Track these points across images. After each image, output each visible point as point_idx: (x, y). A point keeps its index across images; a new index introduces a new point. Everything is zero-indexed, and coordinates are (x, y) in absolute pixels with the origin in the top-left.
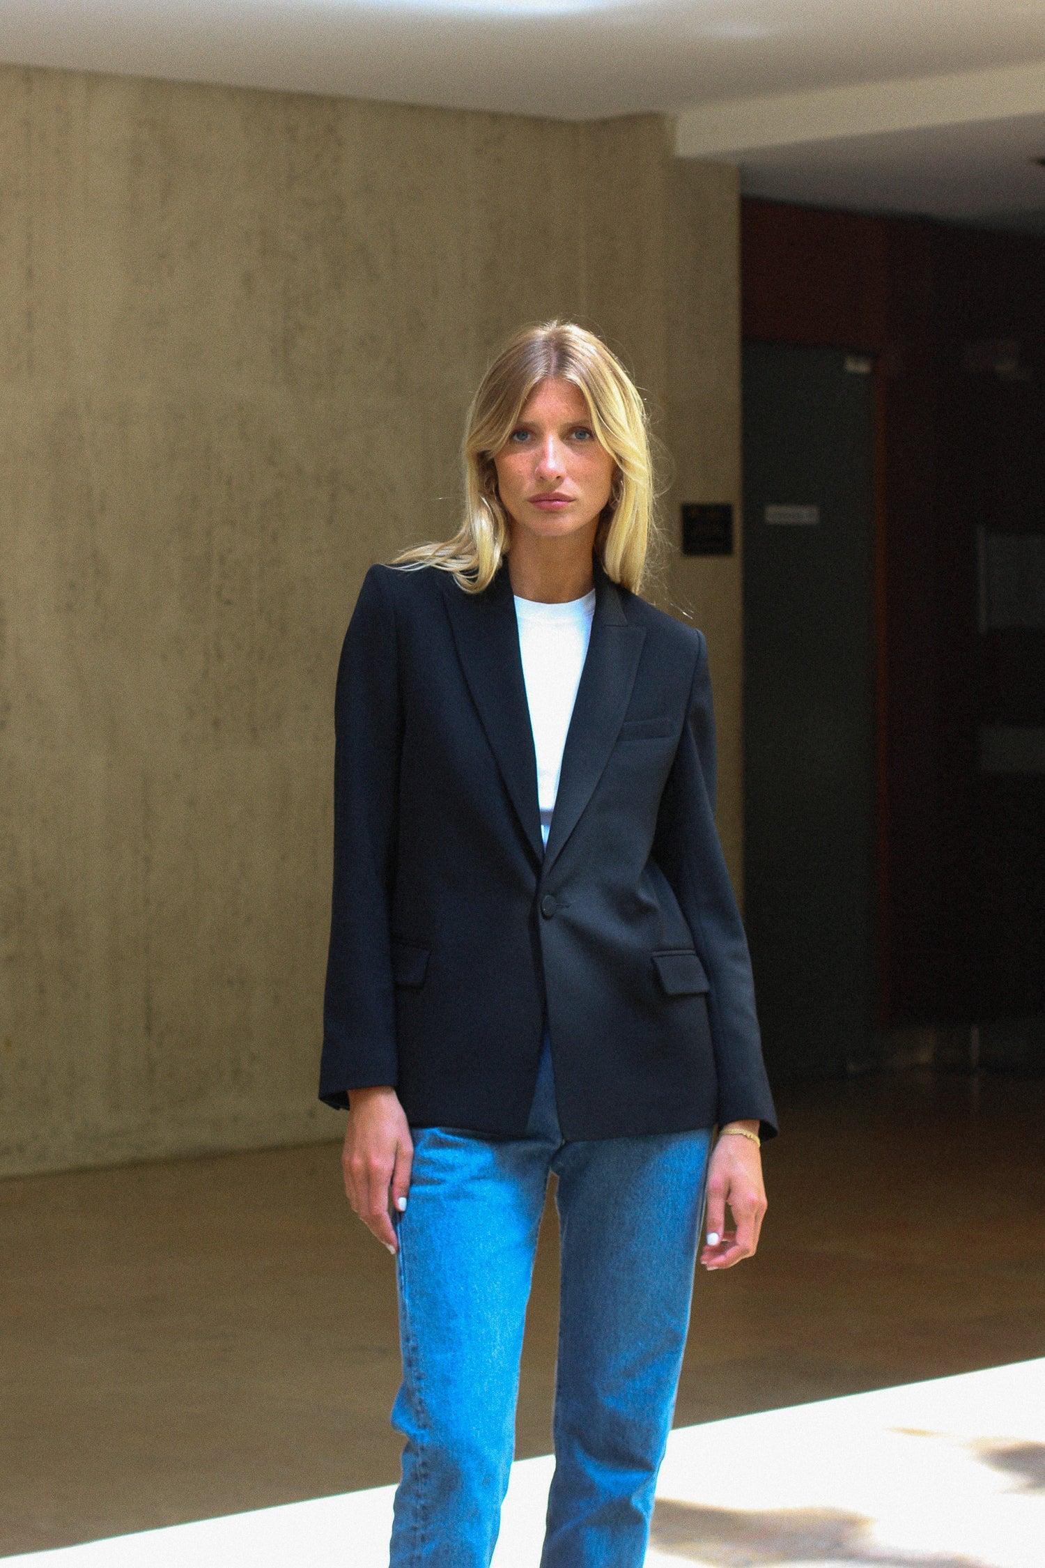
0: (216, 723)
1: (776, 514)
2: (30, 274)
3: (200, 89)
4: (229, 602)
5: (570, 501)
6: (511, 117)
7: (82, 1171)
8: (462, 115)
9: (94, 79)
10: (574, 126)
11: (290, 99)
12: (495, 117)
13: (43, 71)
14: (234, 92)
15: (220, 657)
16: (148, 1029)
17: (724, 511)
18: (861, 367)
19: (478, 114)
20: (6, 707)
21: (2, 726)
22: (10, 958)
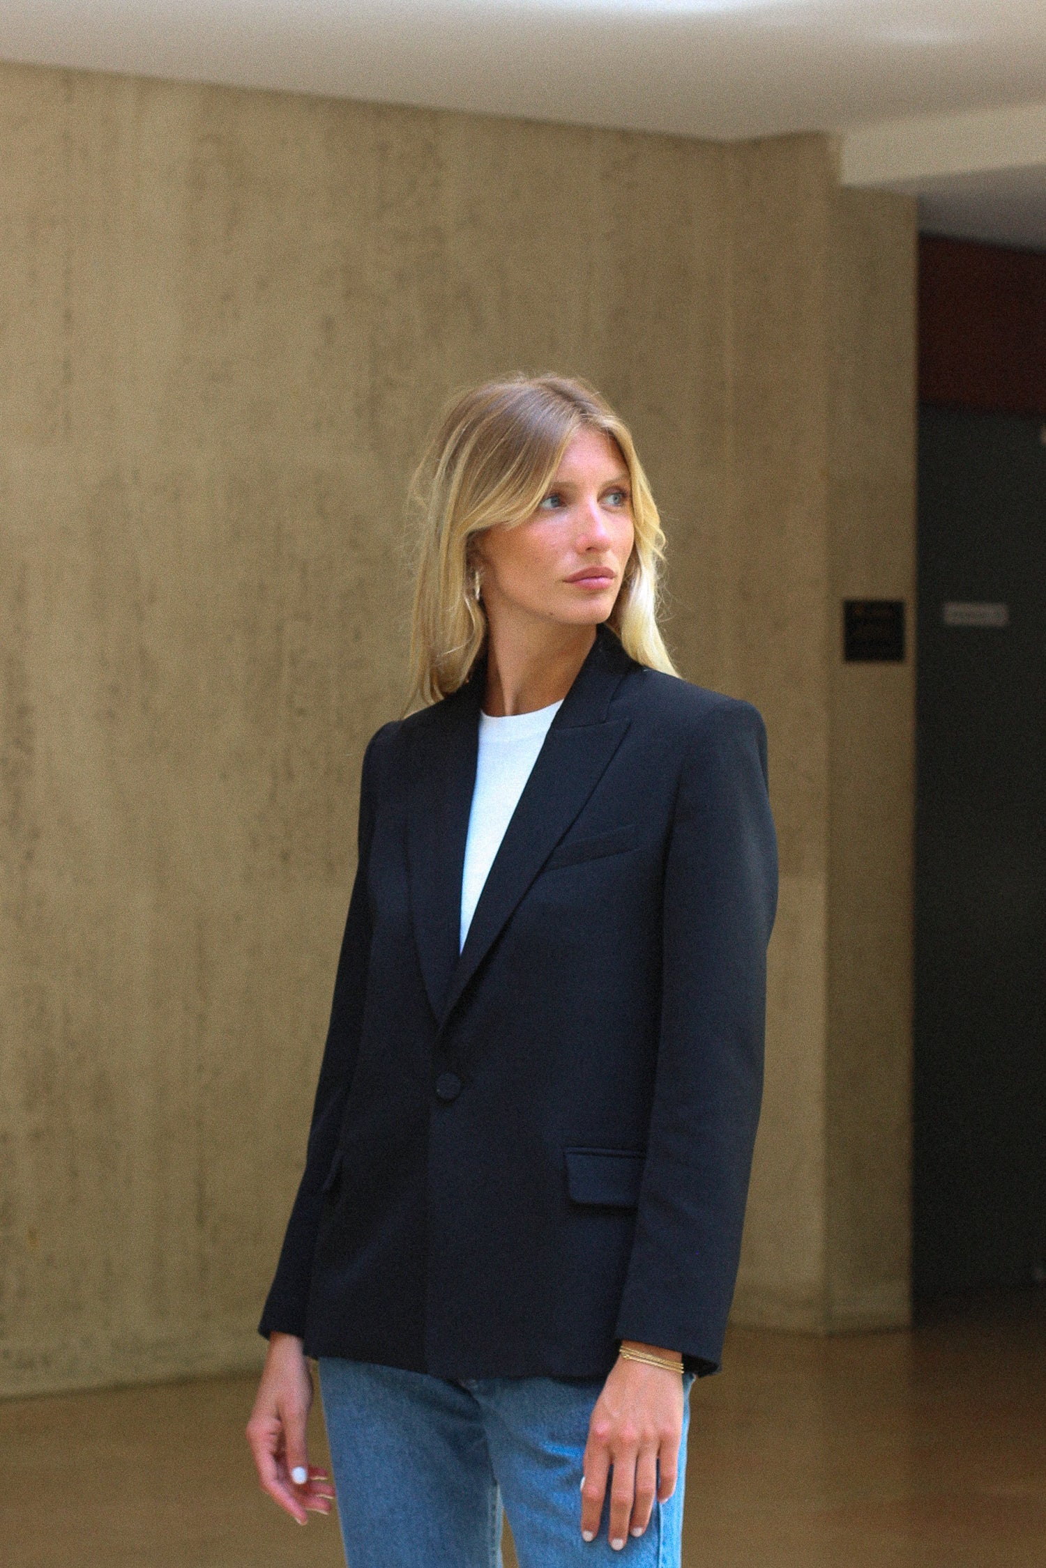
0: (285, 857)
1: (957, 613)
2: (68, 316)
3: (275, 98)
4: (301, 712)
6: (644, 135)
7: (119, 1388)
8: (585, 133)
9: (148, 85)
11: (380, 111)
12: (625, 135)
13: (86, 76)
14: (314, 103)
15: (290, 775)
16: (200, 1220)
17: (895, 609)
19: (605, 131)
20: (35, 834)
21: (29, 855)
22: (37, 1135)
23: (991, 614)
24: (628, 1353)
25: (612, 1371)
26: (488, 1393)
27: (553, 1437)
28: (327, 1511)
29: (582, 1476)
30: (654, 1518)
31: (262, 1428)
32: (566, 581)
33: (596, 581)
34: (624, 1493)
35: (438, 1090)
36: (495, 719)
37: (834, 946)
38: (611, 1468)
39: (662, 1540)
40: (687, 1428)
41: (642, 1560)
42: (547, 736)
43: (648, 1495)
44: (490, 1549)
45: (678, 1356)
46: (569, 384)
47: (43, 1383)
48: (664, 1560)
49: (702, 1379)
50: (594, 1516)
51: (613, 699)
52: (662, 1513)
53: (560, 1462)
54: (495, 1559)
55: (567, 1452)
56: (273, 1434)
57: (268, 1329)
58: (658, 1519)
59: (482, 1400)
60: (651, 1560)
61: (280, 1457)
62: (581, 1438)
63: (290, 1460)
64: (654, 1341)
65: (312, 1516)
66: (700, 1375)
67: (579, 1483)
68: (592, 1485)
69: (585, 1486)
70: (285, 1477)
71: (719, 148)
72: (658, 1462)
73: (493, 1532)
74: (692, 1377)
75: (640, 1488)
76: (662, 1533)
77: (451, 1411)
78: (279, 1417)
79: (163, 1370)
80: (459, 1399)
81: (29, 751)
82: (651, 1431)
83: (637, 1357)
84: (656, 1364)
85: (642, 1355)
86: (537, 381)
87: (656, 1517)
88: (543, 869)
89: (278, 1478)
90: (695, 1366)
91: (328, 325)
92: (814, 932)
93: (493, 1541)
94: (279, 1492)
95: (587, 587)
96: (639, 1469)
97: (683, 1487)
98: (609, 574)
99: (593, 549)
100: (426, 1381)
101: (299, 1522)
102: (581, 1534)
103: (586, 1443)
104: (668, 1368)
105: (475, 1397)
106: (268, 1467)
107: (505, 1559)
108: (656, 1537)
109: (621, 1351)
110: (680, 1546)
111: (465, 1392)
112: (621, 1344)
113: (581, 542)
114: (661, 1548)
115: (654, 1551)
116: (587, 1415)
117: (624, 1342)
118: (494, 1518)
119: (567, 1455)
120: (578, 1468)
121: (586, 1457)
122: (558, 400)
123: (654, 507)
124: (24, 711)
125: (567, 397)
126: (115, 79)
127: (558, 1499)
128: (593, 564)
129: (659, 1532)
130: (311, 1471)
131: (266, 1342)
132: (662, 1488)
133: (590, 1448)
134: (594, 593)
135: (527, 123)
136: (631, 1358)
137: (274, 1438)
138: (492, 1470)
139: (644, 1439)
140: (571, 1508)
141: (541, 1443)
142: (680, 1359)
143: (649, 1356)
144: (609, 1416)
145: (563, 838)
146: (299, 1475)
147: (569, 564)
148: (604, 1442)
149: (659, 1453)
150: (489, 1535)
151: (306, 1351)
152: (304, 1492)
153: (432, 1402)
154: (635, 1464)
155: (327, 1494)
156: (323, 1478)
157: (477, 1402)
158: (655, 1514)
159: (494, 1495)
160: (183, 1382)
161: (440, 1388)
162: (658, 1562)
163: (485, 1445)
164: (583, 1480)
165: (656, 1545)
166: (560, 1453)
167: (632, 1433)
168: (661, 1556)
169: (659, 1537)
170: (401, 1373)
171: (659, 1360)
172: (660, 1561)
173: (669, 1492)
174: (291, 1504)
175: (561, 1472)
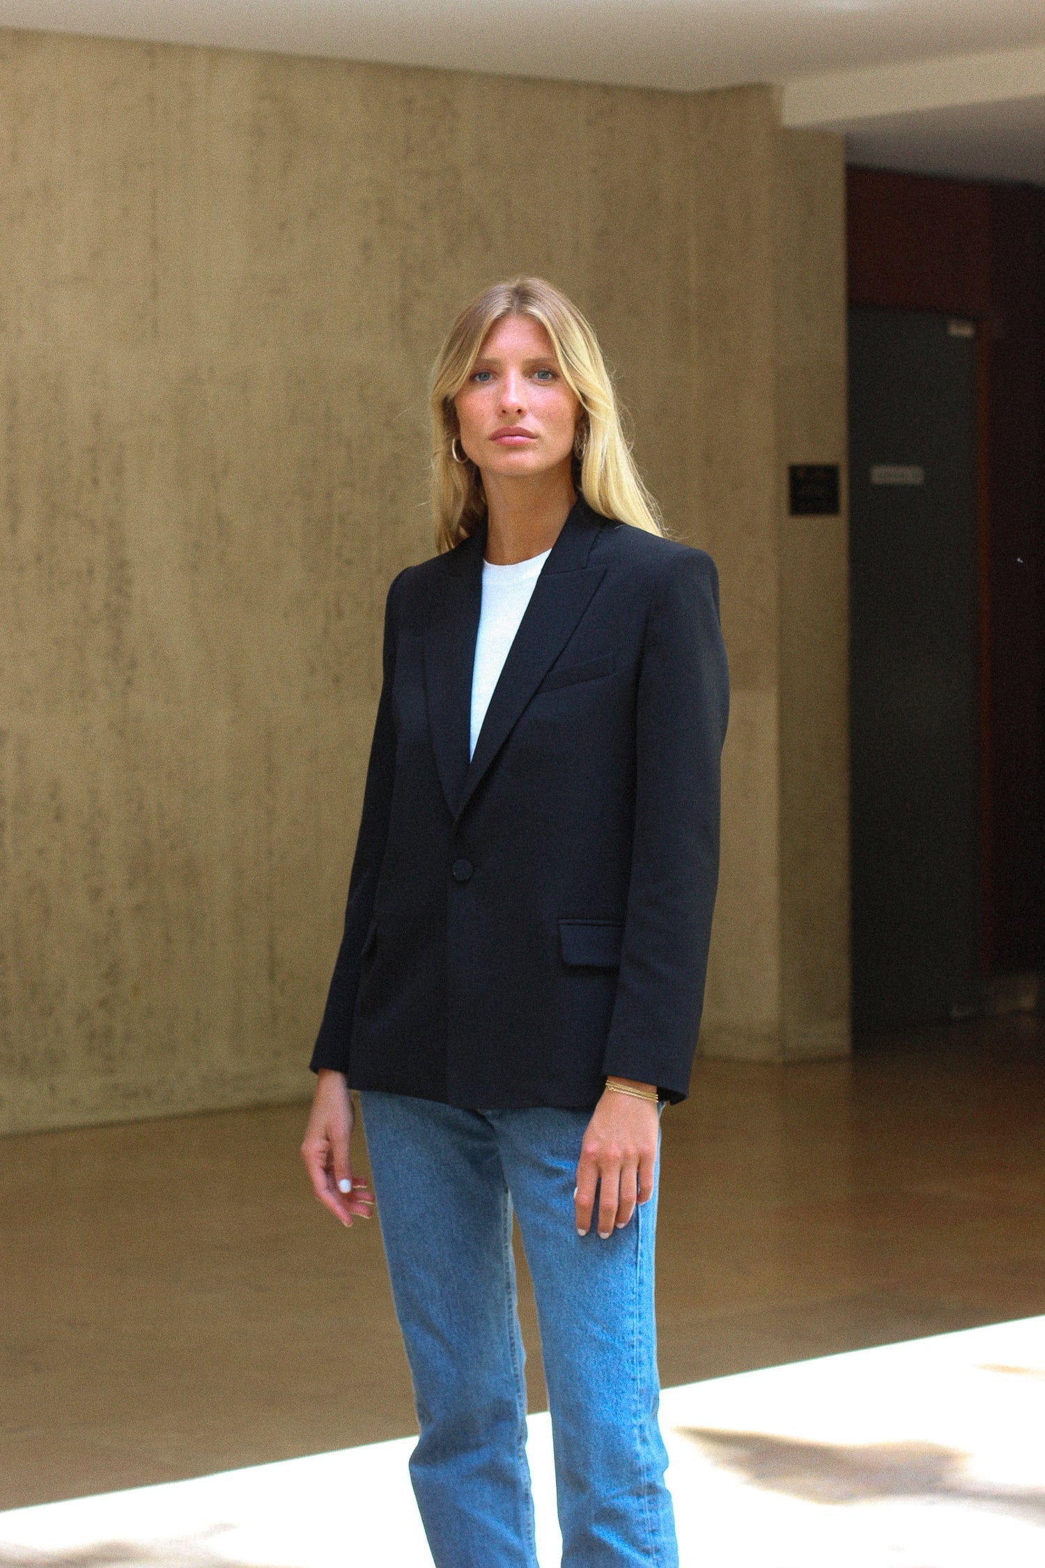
0: (337, 680)
1: (882, 474)
2: (154, 244)
3: (321, 63)
4: (349, 562)
5: (533, 437)
6: (622, 88)
7: (207, 1114)
8: (574, 87)
9: (217, 54)
10: (683, 96)
11: (406, 72)
12: (606, 89)
13: (166, 47)
14: (352, 66)
15: (340, 614)
16: (272, 976)
18: (961, 331)
19: (588, 86)
20: (133, 664)
21: (129, 682)
22: (138, 908)
23: (910, 475)
24: (613, 1086)
25: (600, 1100)
26: (500, 1117)
27: (553, 1153)
28: (369, 1216)
29: (576, 1186)
30: (633, 1220)
31: (314, 1147)
32: (490, 439)
34: (610, 1200)
35: (455, 873)
36: (496, 566)
37: (784, 748)
38: (599, 1180)
39: (640, 1238)
40: (659, 1146)
41: (624, 1254)
42: (538, 580)
43: (630, 1203)
44: (503, 1245)
45: (653, 1089)
47: (146, 1110)
48: (642, 1255)
49: (674, 1106)
50: (587, 1219)
51: (592, 549)
52: (640, 1216)
53: (558, 1173)
54: (507, 1253)
55: (563, 1165)
56: (324, 1152)
57: (319, 1064)
58: (637, 1221)
59: (495, 1123)
60: (631, 1255)
61: (329, 1170)
62: (575, 1153)
63: (337, 1174)
64: (635, 1076)
65: (355, 1219)
66: (672, 1103)
67: (573, 1191)
68: (583, 1194)
69: (578, 1193)
70: (333, 1186)
71: (682, 97)
72: (638, 1175)
73: (506, 1230)
74: (663, 1104)
75: (624, 1196)
76: (640, 1232)
77: (472, 1134)
78: (328, 1139)
79: (240, 1098)
80: (476, 1124)
81: (128, 596)
82: (632, 1151)
83: (620, 1089)
84: (636, 1095)
85: (625, 1088)
87: (636, 1219)
88: (537, 692)
89: (328, 1187)
90: (667, 1096)
91: (366, 246)
92: (769, 736)
93: (506, 1238)
94: (329, 1199)
96: (622, 1181)
97: (657, 1195)
100: (446, 1110)
101: (346, 1224)
102: (576, 1232)
103: (579, 1158)
104: (645, 1098)
105: (489, 1121)
106: (319, 1178)
107: (515, 1250)
108: (636, 1236)
109: (607, 1084)
110: (654, 1243)
111: (482, 1118)
112: (607, 1079)
114: (640, 1245)
115: (633, 1247)
116: (581, 1134)
117: (609, 1077)
118: (506, 1219)
119: (564, 1167)
120: (573, 1178)
121: (579, 1171)
124: (122, 564)
126: (189, 50)
127: (555, 1203)
129: (638, 1232)
130: (354, 1181)
131: (316, 1076)
132: (641, 1196)
133: (581, 1164)
136: (615, 1090)
137: (325, 1155)
138: (504, 1181)
139: (626, 1156)
140: (566, 1212)
141: (543, 1158)
142: (655, 1091)
143: (630, 1089)
144: (598, 1138)
145: (552, 667)
146: (345, 1186)
148: (593, 1158)
149: (639, 1168)
150: (502, 1233)
151: (350, 1085)
152: (349, 1199)
153: (452, 1126)
154: (619, 1175)
155: (367, 1200)
156: (363, 1187)
157: (491, 1125)
158: (635, 1216)
159: (506, 1202)
160: (261, 1108)
161: (460, 1116)
162: (637, 1257)
163: (498, 1160)
164: (576, 1189)
165: (635, 1242)
166: (559, 1166)
167: (615, 1151)
168: (639, 1252)
169: (638, 1236)
170: (428, 1104)
171: (638, 1092)
172: (639, 1255)
173: (647, 1199)
174: (339, 1209)
175: (558, 1182)
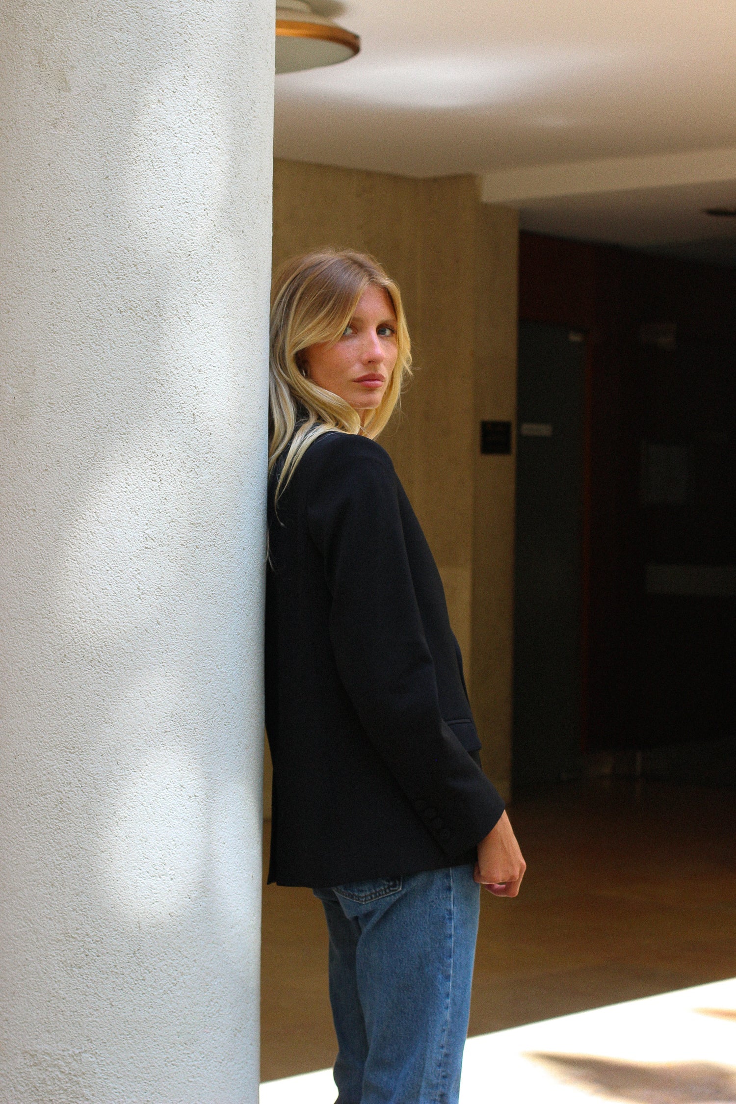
1: (527, 429)
5: (384, 381)
8: (348, 172)
17: (506, 426)
18: (578, 338)
23: (544, 430)
32: (355, 381)
33: (373, 382)
46: (361, 257)
71: (415, 181)
86: (342, 254)
95: (368, 386)
98: (380, 378)
99: (372, 362)
113: (365, 357)
122: (355, 266)
123: (409, 339)
125: (361, 265)
128: (373, 372)
134: (371, 390)
135: (319, 166)
147: (357, 371)
